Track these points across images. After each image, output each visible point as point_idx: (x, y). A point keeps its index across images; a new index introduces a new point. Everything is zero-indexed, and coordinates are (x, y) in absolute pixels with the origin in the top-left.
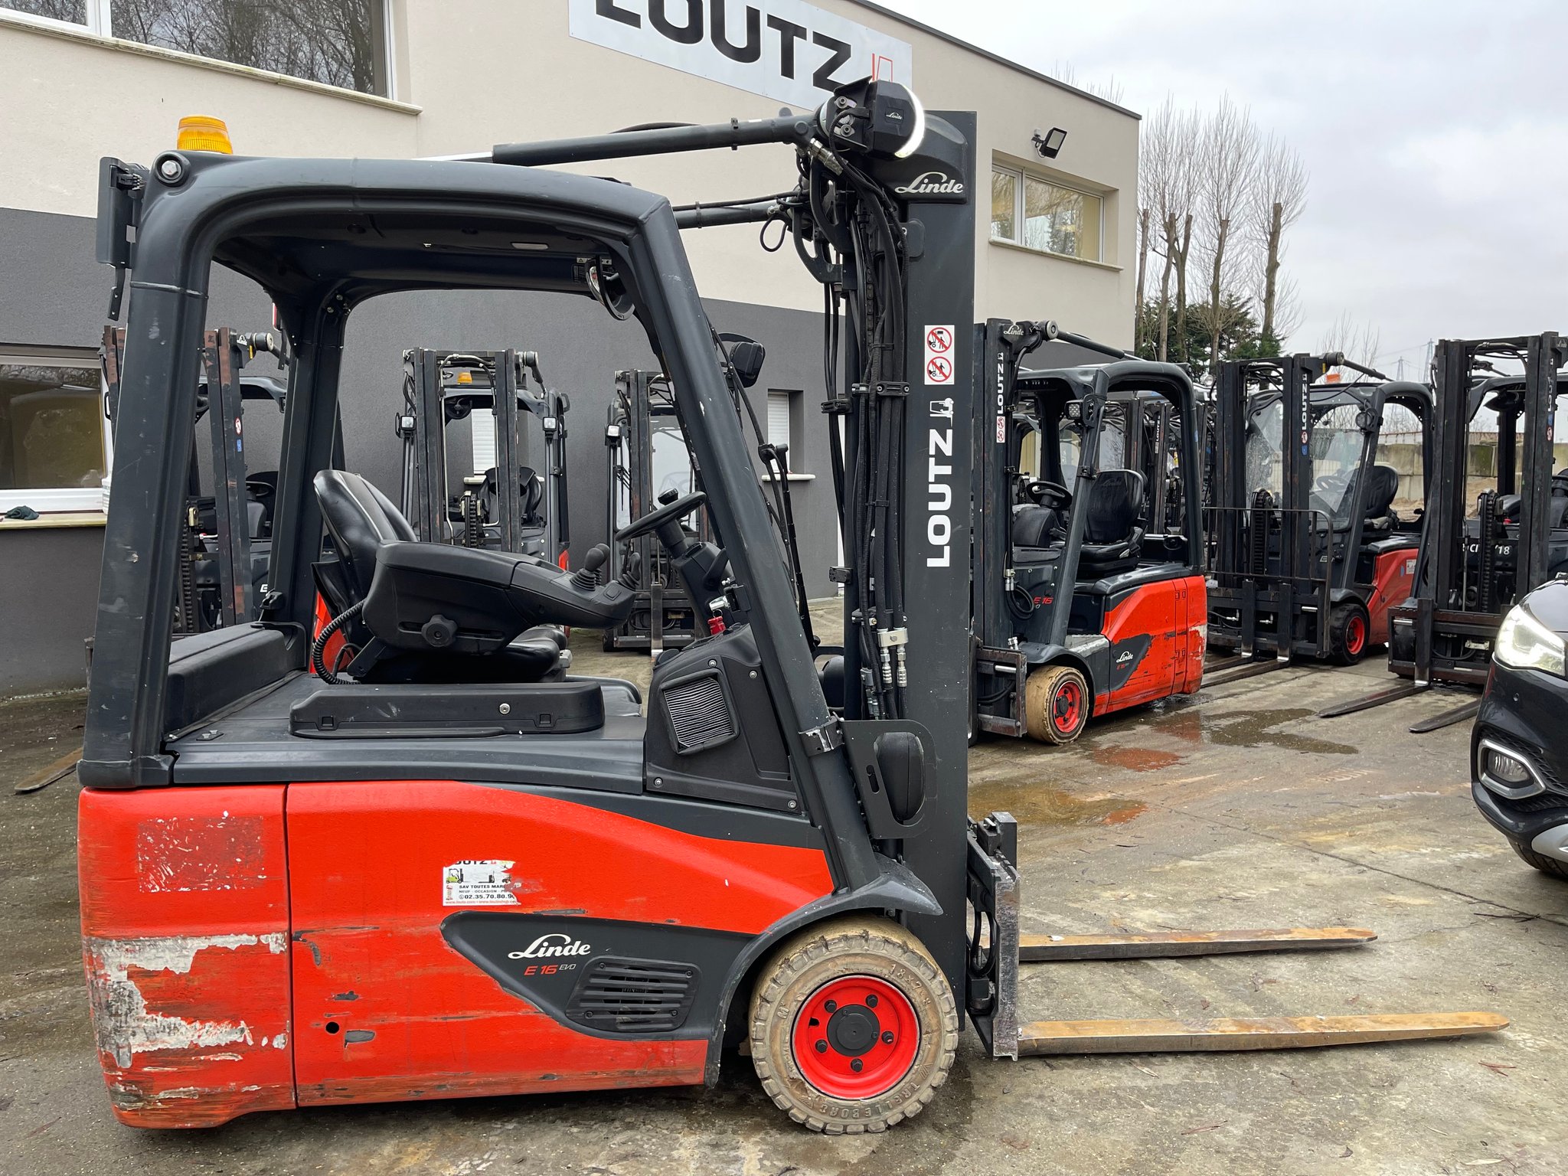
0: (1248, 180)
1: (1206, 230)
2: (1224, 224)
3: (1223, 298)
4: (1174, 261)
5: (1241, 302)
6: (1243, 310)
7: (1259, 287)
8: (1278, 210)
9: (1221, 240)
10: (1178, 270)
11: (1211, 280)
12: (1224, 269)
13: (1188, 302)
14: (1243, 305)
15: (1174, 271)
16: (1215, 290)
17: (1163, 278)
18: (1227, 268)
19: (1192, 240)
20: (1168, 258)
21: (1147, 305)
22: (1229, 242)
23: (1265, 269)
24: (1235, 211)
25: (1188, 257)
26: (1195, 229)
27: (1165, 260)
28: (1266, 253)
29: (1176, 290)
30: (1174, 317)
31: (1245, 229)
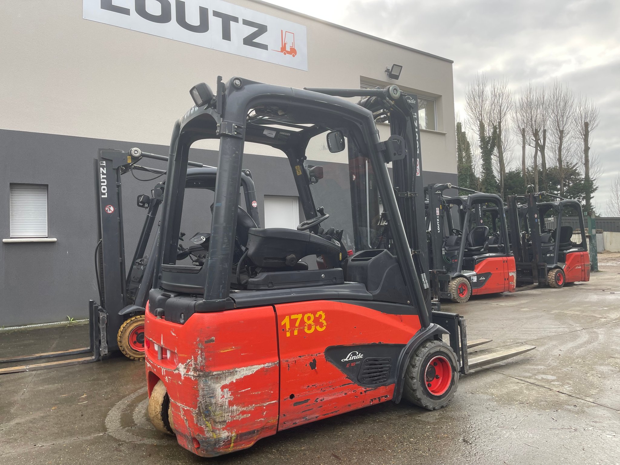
0: (571, 113)
1: (553, 135)
2: (562, 132)
3: (564, 164)
4: (539, 149)
5: (573, 165)
6: (574, 168)
7: (581, 158)
8: (587, 125)
9: (561, 138)
10: (541, 153)
11: (558, 157)
12: (564, 152)
13: (547, 166)
14: (574, 166)
15: (539, 153)
16: (560, 160)
17: (534, 157)
18: (564, 151)
19: (547, 140)
20: (536, 147)
21: (527, 169)
22: (565, 140)
23: (583, 150)
24: (566, 127)
25: (546, 147)
26: (548, 135)
27: (535, 149)
28: (583, 143)
29: (541, 162)
30: (540, 173)
31: (572, 133)
